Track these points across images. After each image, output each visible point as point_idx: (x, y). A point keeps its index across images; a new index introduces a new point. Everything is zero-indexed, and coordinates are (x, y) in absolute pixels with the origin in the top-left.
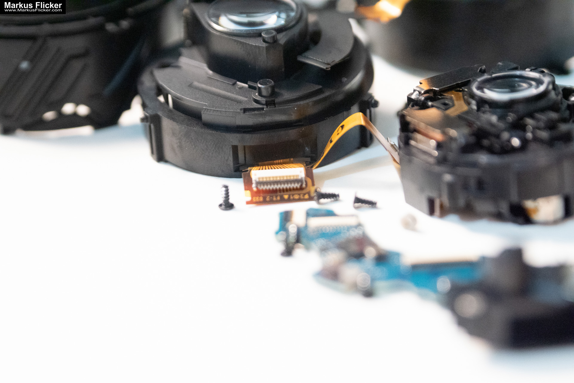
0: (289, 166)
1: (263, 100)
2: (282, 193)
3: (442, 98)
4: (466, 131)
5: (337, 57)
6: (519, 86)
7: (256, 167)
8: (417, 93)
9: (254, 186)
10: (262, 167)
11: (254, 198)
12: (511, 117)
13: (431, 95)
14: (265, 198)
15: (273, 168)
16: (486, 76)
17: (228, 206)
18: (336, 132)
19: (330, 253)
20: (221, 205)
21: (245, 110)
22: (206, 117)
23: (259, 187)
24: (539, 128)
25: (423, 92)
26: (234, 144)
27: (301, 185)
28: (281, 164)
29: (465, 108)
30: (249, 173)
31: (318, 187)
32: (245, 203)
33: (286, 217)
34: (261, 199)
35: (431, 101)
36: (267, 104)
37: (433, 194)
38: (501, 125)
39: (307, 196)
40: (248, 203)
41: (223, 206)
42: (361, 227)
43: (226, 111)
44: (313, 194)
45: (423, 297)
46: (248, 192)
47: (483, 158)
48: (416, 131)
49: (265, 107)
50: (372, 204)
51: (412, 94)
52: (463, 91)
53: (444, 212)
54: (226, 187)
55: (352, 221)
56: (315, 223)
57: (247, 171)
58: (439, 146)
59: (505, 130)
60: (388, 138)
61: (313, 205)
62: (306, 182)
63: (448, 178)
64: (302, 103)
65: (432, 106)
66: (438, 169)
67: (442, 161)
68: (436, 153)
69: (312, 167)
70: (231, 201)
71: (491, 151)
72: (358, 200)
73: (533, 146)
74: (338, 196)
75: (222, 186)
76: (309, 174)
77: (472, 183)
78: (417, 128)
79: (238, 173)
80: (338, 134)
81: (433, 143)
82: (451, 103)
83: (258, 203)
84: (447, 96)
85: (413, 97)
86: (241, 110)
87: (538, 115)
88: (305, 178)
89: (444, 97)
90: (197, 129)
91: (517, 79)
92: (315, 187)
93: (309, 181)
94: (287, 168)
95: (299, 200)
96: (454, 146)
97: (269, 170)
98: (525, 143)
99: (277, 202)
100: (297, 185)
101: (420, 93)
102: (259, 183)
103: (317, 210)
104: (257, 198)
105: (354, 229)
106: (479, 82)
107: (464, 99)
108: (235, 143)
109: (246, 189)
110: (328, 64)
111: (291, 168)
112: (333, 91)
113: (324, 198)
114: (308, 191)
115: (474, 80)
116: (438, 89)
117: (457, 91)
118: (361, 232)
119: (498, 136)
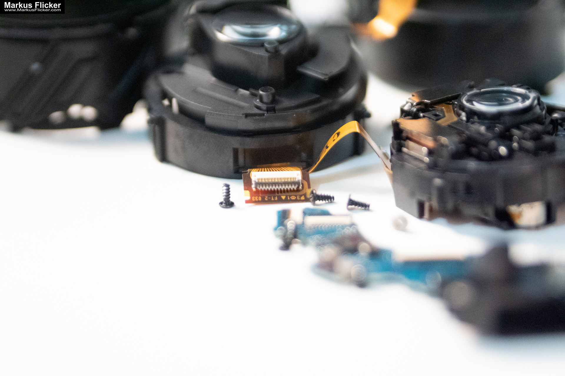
0: (287, 169)
1: (264, 107)
2: (280, 194)
3: (433, 110)
4: (456, 138)
5: (334, 69)
6: (506, 100)
7: (256, 169)
8: (409, 104)
9: (253, 186)
10: (261, 169)
11: (253, 198)
12: (498, 128)
13: (423, 107)
14: (263, 198)
15: (271, 170)
16: (475, 91)
17: (228, 204)
18: (331, 139)
19: (326, 247)
20: (221, 203)
21: (247, 116)
22: (209, 121)
23: (258, 188)
24: (524, 139)
25: (415, 104)
26: (235, 147)
27: (298, 187)
28: (280, 167)
29: (455, 119)
30: (249, 174)
31: (314, 190)
32: (244, 202)
33: (284, 215)
34: (260, 199)
35: (423, 112)
36: (268, 110)
37: (423, 198)
38: (490, 135)
39: (303, 198)
40: (247, 202)
41: (224, 204)
42: (354, 226)
43: (228, 115)
44: (309, 196)
45: (414, 288)
46: (248, 192)
47: (472, 165)
48: (408, 138)
49: (265, 112)
50: (365, 206)
51: (404, 106)
52: (453, 104)
53: (434, 215)
54: (228, 186)
55: (346, 221)
56: (312, 221)
57: (247, 172)
58: (431, 153)
59: (493, 139)
60: (381, 147)
61: (308, 205)
62: (303, 184)
63: (438, 181)
64: (300, 110)
65: (424, 117)
66: (428, 173)
67: (433, 166)
68: (427, 159)
69: (308, 171)
70: (232, 199)
71: (479, 157)
72: (352, 202)
73: (518, 155)
74: (333, 198)
75: (223, 185)
76: (306, 177)
77: (461, 188)
78: (410, 136)
79: (238, 175)
80: (334, 140)
81: (425, 150)
82: (441, 115)
83: (257, 202)
84: (438, 108)
85: (406, 108)
86: (243, 114)
87: (524, 127)
88: (302, 181)
89: (436, 109)
90: (200, 132)
91: (504, 94)
92: (311, 189)
93: (306, 183)
94: (285, 170)
95: (296, 201)
96: (445, 153)
97: (267, 172)
98: (511, 151)
99: (275, 202)
100: (294, 187)
101: (412, 104)
102: (258, 184)
103: (312, 210)
104: (256, 198)
105: (348, 227)
106: (468, 96)
107: (454, 111)
108: (237, 146)
109: (245, 189)
110: (327, 75)
111: (289, 171)
112: (330, 101)
113: (320, 200)
114: (304, 193)
115: (464, 94)
116: (430, 101)
117: (447, 104)
118: (354, 231)
119: (486, 145)
